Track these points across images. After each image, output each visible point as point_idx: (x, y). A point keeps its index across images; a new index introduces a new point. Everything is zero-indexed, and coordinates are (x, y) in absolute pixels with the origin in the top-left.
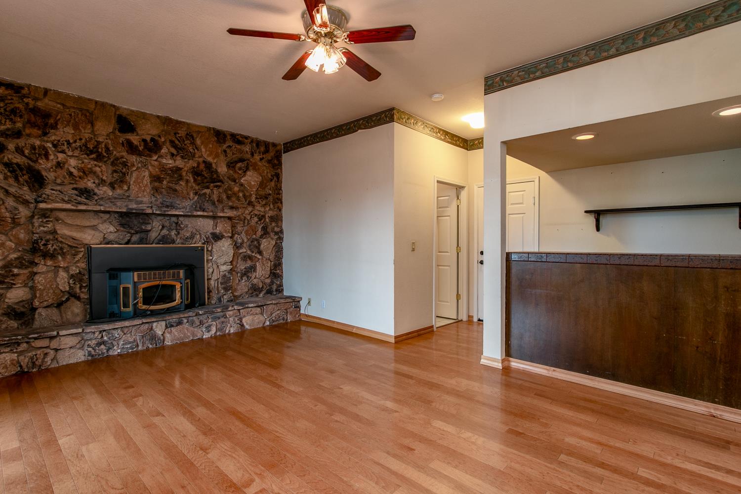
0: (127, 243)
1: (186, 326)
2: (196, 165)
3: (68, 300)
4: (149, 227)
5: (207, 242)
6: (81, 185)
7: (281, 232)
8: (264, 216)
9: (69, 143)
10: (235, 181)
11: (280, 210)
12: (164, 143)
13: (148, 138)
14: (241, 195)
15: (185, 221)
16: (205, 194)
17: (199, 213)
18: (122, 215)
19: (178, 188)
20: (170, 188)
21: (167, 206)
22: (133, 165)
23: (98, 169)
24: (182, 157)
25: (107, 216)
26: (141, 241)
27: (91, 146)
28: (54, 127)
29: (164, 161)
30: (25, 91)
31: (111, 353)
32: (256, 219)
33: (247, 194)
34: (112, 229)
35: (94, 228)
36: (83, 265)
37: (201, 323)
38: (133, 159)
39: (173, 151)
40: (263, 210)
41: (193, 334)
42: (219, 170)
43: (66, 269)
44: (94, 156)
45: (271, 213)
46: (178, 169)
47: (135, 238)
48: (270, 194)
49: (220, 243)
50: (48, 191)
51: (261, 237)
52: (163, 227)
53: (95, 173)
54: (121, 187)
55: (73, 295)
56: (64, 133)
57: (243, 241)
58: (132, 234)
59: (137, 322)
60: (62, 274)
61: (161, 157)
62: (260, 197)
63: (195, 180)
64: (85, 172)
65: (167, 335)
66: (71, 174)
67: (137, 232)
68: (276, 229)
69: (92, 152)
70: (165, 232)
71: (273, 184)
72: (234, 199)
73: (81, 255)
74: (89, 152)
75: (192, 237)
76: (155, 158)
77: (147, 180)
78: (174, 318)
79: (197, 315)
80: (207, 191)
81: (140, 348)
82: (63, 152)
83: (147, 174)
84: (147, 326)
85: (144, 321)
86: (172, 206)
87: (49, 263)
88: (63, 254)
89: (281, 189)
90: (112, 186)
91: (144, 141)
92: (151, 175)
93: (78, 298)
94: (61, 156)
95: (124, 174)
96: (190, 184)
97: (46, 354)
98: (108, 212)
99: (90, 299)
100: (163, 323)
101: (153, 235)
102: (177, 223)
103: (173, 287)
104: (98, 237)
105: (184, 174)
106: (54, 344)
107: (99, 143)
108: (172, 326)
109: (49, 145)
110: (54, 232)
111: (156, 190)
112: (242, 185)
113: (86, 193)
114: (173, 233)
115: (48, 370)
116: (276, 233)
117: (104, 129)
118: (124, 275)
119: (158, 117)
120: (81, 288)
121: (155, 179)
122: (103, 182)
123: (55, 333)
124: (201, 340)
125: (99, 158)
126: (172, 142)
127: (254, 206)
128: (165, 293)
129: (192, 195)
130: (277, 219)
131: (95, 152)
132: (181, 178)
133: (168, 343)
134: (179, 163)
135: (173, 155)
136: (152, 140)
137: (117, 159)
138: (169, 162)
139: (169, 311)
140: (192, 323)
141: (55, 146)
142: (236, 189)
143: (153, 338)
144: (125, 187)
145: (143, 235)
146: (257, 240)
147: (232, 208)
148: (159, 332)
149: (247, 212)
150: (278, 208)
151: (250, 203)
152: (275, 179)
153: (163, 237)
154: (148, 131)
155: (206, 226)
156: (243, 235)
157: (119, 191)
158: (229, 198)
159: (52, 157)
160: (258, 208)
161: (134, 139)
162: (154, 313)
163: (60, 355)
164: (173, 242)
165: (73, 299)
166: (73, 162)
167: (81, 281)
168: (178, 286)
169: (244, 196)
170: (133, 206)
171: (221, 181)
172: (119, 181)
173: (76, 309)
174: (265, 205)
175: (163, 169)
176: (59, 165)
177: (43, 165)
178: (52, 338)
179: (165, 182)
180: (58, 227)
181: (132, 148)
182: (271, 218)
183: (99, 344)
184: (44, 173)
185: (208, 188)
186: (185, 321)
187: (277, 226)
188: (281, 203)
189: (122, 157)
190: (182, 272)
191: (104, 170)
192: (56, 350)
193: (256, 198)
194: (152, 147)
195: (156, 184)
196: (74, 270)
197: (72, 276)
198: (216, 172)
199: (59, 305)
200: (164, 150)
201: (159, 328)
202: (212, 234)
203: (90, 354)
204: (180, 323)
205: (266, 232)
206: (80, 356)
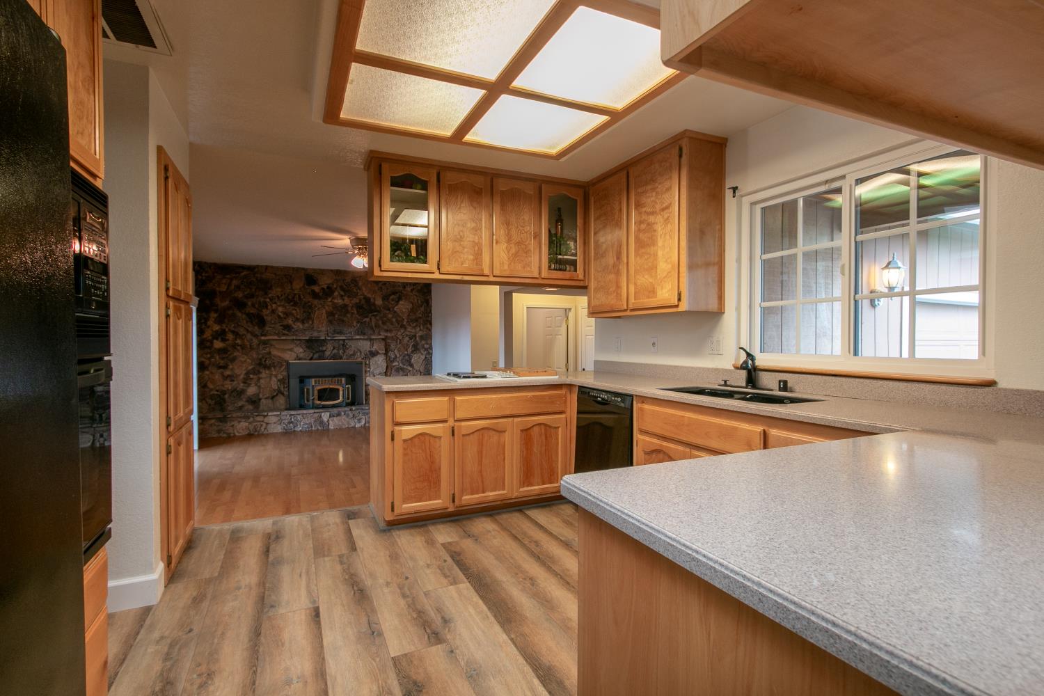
0: (311, 359)
1: (344, 417)
2: (358, 301)
3: (277, 394)
4: (324, 349)
5: (366, 357)
6: (285, 323)
7: (431, 348)
8: (415, 336)
9: (278, 297)
10: (389, 310)
11: (430, 330)
12: (336, 288)
13: (325, 287)
14: (394, 320)
15: (349, 343)
16: (365, 322)
17: (358, 337)
18: (307, 341)
19: (345, 319)
20: (339, 319)
21: (338, 333)
22: (316, 306)
23: (294, 312)
24: (349, 297)
25: (299, 342)
26: (320, 358)
27: (290, 297)
28: (270, 288)
29: (336, 301)
30: (256, 270)
31: (296, 429)
32: (407, 338)
33: (399, 319)
34: (301, 350)
35: (291, 350)
36: (285, 373)
37: (354, 416)
38: (316, 302)
39: (342, 293)
40: (413, 331)
41: (348, 423)
42: (377, 303)
43: (276, 376)
44: (292, 303)
45: (420, 333)
46: (346, 306)
47: (316, 356)
48: (420, 318)
49: (375, 358)
50: (267, 328)
51: (412, 352)
52: (334, 348)
53: (293, 314)
54: (308, 322)
55: (280, 392)
56: (277, 291)
57: (396, 356)
58: (314, 354)
59: (312, 411)
60: (274, 379)
61: (333, 298)
62: (410, 321)
63: (358, 313)
64: (287, 315)
65: (331, 422)
66: (279, 316)
67: (317, 352)
68: (426, 346)
69: (291, 301)
70: (335, 351)
71: (422, 309)
72: (388, 324)
73: (284, 367)
74: (289, 301)
75: (354, 354)
76: (330, 300)
77: (324, 315)
78: (335, 411)
79: (351, 410)
80: (367, 320)
81: (313, 428)
82: (275, 303)
83: (324, 311)
84: (316, 415)
85: (316, 411)
86: (340, 333)
87: (267, 372)
88: (275, 367)
89: (430, 312)
90: (303, 322)
91: (323, 289)
92: (327, 313)
93: (283, 394)
94: (274, 306)
95: (310, 313)
96: (354, 316)
97: (262, 425)
98: (300, 340)
99: (289, 395)
100: (328, 414)
101: (327, 353)
102: (343, 345)
103: (338, 390)
104: (294, 355)
105: (349, 309)
106: (266, 420)
107: (295, 294)
108: (334, 416)
109: (268, 300)
110: (270, 353)
111: (331, 322)
112: (395, 312)
113: (288, 328)
114: (341, 352)
115: (263, 435)
116: (426, 349)
117: (298, 285)
118: (307, 380)
119: (332, 270)
120: (284, 387)
121: (330, 314)
122: (297, 320)
123: (266, 414)
124: (354, 427)
125: (295, 304)
126: (342, 288)
127: (405, 328)
128: (333, 394)
129: (355, 324)
130: (428, 337)
131: (292, 300)
132: (347, 312)
133: (331, 427)
134: (347, 301)
135: (342, 296)
136: (328, 287)
137: (306, 303)
138: (340, 301)
139: (333, 406)
140: (348, 416)
141: (271, 300)
142: (390, 316)
143: (322, 422)
144: (310, 322)
145: (320, 353)
146: (408, 355)
147: (387, 331)
148: (325, 420)
149: (399, 333)
150: (427, 328)
151: (403, 326)
152: (425, 304)
153: (334, 355)
154: (325, 281)
155: (365, 346)
156: (396, 352)
157: (306, 325)
158: (384, 323)
159: (269, 307)
160: (409, 330)
161: (317, 289)
162: (324, 407)
163: (269, 426)
164: (341, 358)
165: (280, 395)
166: (280, 309)
167: (284, 383)
168: (341, 389)
169: (397, 320)
170: (315, 334)
171: (379, 312)
172: (308, 318)
173: (281, 400)
174: (416, 326)
175: (335, 306)
176: (273, 311)
177: (265, 312)
178: (265, 416)
179: (336, 316)
180: (271, 350)
181: (315, 295)
182: (422, 338)
183: (290, 423)
184: (265, 318)
185: (367, 317)
186: (343, 414)
187: (427, 344)
188: (431, 324)
189: (309, 302)
190: (343, 379)
191: (298, 312)
192: (267, 424)
193: (408, 322)
194: (328, 292)
195: (331, 318)
196: (280, 377)
197: (279, 380)
198: (374, 304)
199: (273, 398)
200: (336, 294)
201: (325, 416)
202: (369, 351)
203: (284, 429)
204: (339, 415)
205: (416, 349)
206: (279, 429)
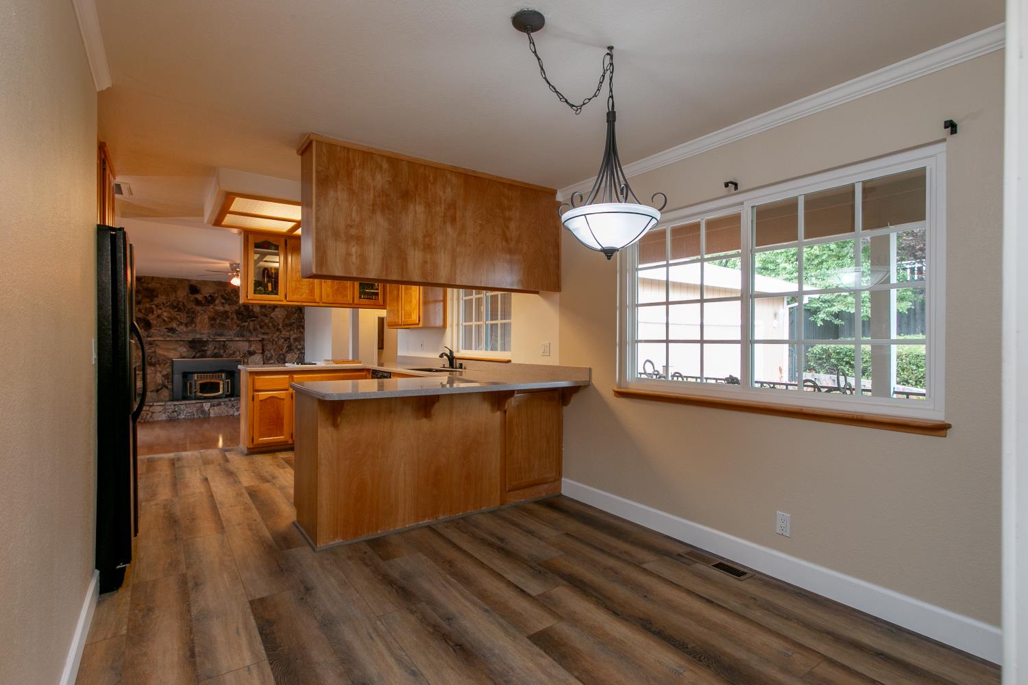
0: (194, 357)
1: (224, 406)
2: (237, 308)
3: (162, 388)
4: (206, 348)
5: (244, 356)
6: (170, 326)
7: (303, 348)
8: (289, 338)
9: (163, 304)
10: (266, 316)
11: (302, 333)
12: (217, 297)
13: (208, 295)
14: (270, 324)
15: (230, 344)
16: (244, 326)
17: (237, 339)
18: (190, 342)
19: (225, 323)
20: (220, 324)
21: (219, 335)
22: (198, 312)
23: (178, 317)
24: (229, 304)
25: (182, 343)
26: (202, 356)
27: (175, 304)
28: (157, 296)
29: (217, 308)
30: (143, 280)
31: (179, 417)
32: (282, 340)
33: (275, 324)
34: (185, 350)
35: (175, 349)
36: (169, 370)
37: (233, 406)
38: (199, 308)
39: (223, 301)
40: (288, 334)
41: (228, 412)
42: (255, 310)
43: (161, 372)
44: (176, 310)
45: (294, 336)
46: (226, 312)
47: (198, 355)
48: (294, 323)
49: (253, 357)
50: (152, 331)
51: (287, 352)
52: (215, 348)
53: (177, 319)
54: (191, 326)
55: (164, 386)
56: (161, 299)
57: (272, 355)
58: (196, 353)
59: (194, 402)
60: (159, 374)
61: (215, 305)
62: (285, 325)
63: (238, 318)
64: (172, 319)
65: (211, 411)
66: (164, 321)
67: (199, 351)
68: (299, 347)
69: (175, 307)
70: (216, 351)
71: (296, 315)
72: (265, 328)
73: (168, 364)
74: (173, 307)
75: (234, 353)
76: (212, 306)
77: (206, 320)
78: (216, 401)
79: (230, 400)
80: (246, 324)
81: (195, 416)
82: (161, 309)
83: (206, 317)
84: (199, 405)
85: (198, 401)
86: (221, 335)
87: (152, 368)
88: (159, 364)
89: (303, 318)
90: (186, 325)
91: (205, 297)
92: (209, 318)
93: (167, 388)
94: (159, 311)
95: (193, 318)
96: (234, 321)
97: (147, 414)
98: (183, 341)
99: (173, 388)
100: (209, 404)
101: (209, 353)
102: (224, 345)
103: (219, 384)
104: (178, 354)
105: (230, 314)
106: (151, 409)
107: (179, 301)
108: (214, 406)
109: (154, 306)
110: (155, 352)
111: (212, 326)
112: (272, 318)
113: (172, 330)
114: (222, 351)
115: (148, 422)
116: (299, 350)
117: (182, 294)
118: (190, 375)
119: (214, 282)
120: (168, 382)
121: (212, 319)
122: (181, 323)
123: (151, 404)
124: (233, 415)
125: (180, 310)
126: (223, 297)
127: (281, 332)
128: (215, 387)
129: (235, 327)
130: (301, 339)
131: (177, 307)
132: (228, 317)
133: (212, 415)
134: (227, 308)
135: (223, 303)
136: (210, 296)
137: (189, 310)
138: (220, 308)
139: (214, 398)
140: (227, 405)
141: (157, 306)
142: (267, 321)
143: (203, 412)
144: (194, 326)
145: (203, 353)
146: (282, 354)
147: (264, 334)
148: (207, 409)
149: (275, 336)
150: (300, 332)
151: (278, 330)
152: (298, 312)
153: (216, 353)
154: (207, 291)
155: (244, 346)
156: (272, 351)
157: (190, 328)
158: (261, 327)
159: (155, 312)
160: (284, 332)
161: (199, 297)
162: (205, 398)
163: (154, 414)
164: (222, 356)
165: (164, 388)
166: (165, 314)
167: (168, 379)
168: (221, 382)
169: (273, 325)
170: (198, 336)
171: (257, 317)
172: (191, 322)
173: (165, 393)
174: (291, 329)
175: (217, 312)
176: (159, 316)
177: (151, 317)
178: (150, 406)
179: (218, 321)
180: (157, 350)
181: (198, 303)
182: (295, 340)
183: (173, 412)
184: (151, 321)
185: (246, 322)
186: (223, 403)
187: (300, 345)
188: (303, 328)
189: (192, 308)
190: (223, 375)
191: (183, 317)
192: (153, 413)
193: (283, 326)
194: (210, 300)
195: (212, 322)
196: (165, 373)
197: (163, 376)
198: (252, 311)
199: (157, 391)
200: (217, 302)
201: (207, 406)
202: (248, 351)
203: (169, 417)
204: (219, 404)
205: (290, 349)
206: (164, 417)
